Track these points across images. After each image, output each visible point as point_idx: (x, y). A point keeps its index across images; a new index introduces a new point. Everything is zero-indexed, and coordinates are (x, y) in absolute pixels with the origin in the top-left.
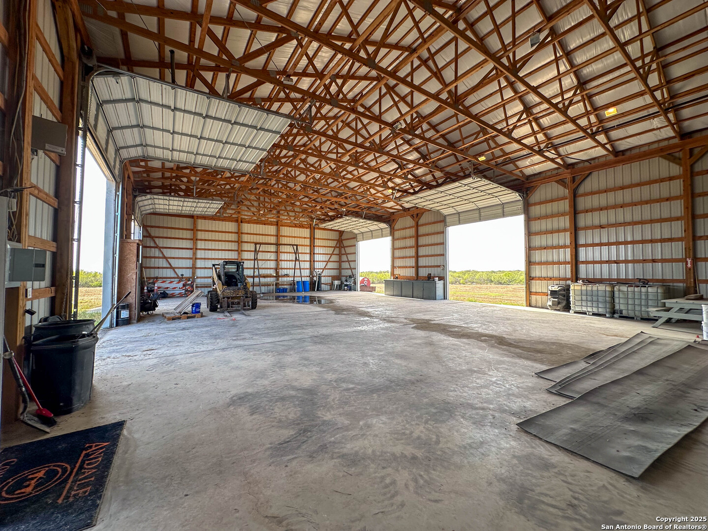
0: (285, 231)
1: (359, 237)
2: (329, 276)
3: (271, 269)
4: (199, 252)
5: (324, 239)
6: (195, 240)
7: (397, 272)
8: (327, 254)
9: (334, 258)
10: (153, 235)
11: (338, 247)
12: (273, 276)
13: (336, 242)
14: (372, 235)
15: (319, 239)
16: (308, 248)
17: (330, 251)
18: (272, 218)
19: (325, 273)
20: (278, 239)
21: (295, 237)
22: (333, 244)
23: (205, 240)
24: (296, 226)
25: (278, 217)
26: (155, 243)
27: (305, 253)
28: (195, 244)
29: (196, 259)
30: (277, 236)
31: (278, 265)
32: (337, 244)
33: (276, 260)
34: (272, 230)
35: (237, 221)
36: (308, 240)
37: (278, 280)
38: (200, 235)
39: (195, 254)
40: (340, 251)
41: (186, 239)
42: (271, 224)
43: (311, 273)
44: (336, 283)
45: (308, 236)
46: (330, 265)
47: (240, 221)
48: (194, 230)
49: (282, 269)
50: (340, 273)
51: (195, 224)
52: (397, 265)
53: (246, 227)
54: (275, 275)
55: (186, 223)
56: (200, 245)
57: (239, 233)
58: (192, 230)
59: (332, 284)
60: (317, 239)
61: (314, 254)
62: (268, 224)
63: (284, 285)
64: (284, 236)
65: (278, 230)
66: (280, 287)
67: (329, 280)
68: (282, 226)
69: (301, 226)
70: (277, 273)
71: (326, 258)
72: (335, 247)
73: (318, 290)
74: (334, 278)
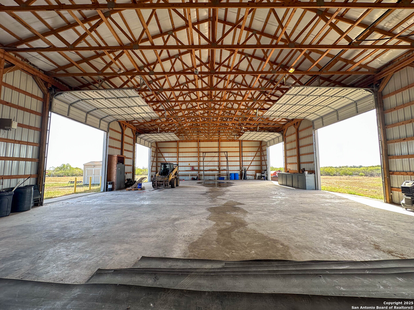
0: (224, 144)
1: (268, 144)
2: (254, 170)
3: (216, 166)
4: (180, 158)
5: (249, 147)
6: (178, 152)
7: (289, 167)
8: (252, 156)
9: (257, 158)
10: (161, 151)
11: (259, 151)
12: (217, 170)
13: (257, 148)
14: (274, 142)
15: (245, 147)
16: (239, 153)
17: (253, 154)
18: (216, 137)
19: (251, 168)
20: (219, 149)
21: (229, 147)
22: (256, 149)
23: (183, 152)
24: (230, 141)
25: (219, 137)
26: (162, 155)
27: (237, 156)
28: (178, 155)
29: (178, 162)
30: (219, 147)
31: (219, 164)
32: (258, 149)
33: (219, 161)
34: (216, 144)
35: (197, 141)
36: (238, 148)
37: (220, 172)
38: (180, 150)
39: (178, 159)
40: (261, 154)
41: (174, 152)
42: (215, 141)
43: (241, 168)
44: (258, 174)
45: (238, 146)
46: (254, 163)
47: (198, 141)
48: (178, 148)
49: (222, 166)
50: (261, 168)
51: (178, 145)
52: (289, 162)
53: (202, 144)
54: (218, 169)
55: (174, 145)
56: (181, 155)
57: (199, 147)
58: (177, 148)
59: (255, 176)
60: (244, 147)
61: (242, 156)
62: (214, 141)
63: (223, 175)
64: (223, 147)
65: (219, 144)
66: (221, 176)
67: (253, 173)
68: (222, 141)
69: (233, 140)
70: (219, 168)
71: (251, 159)
72: (257, 152)
73: (244, 179)
74: (257, 171)
